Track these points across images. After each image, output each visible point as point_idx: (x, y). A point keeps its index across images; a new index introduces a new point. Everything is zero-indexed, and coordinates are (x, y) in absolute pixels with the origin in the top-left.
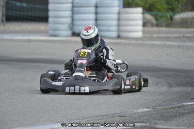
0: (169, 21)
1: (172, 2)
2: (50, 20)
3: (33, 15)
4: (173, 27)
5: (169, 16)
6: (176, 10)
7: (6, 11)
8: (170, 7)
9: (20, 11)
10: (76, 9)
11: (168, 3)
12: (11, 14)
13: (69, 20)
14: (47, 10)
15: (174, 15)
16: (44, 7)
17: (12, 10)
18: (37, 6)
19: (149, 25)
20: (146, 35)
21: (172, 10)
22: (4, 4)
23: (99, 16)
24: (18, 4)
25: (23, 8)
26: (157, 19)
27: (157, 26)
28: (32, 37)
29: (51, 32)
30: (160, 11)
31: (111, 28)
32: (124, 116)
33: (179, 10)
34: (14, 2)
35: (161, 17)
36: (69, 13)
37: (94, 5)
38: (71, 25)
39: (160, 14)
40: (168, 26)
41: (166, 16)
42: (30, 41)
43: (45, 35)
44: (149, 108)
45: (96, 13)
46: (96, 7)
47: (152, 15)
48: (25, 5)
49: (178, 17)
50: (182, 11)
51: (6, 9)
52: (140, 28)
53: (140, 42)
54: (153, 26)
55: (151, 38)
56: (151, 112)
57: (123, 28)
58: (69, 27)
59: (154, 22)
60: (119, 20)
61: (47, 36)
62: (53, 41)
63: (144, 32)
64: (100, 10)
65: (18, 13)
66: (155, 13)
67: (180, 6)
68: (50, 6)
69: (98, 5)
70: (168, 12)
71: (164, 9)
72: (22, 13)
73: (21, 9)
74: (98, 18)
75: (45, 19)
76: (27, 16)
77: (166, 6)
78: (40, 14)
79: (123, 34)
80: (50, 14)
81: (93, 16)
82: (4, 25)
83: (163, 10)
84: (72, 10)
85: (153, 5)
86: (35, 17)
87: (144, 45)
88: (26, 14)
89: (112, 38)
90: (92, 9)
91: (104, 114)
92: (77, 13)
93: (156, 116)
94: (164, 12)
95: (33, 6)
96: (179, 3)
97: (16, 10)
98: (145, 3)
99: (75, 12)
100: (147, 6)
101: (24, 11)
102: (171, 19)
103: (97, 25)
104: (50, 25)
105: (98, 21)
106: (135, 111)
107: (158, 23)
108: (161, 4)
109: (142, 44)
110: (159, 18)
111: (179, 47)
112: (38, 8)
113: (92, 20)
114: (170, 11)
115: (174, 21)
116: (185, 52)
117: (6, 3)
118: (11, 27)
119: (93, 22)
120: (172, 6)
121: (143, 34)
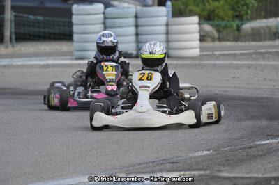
0: (236, 33)
1: (238, 7)
2: (75, 37)
3: (52, 31)
4: (241, 41)
5: (234, 24)
6: (245, 17)
7: (15, 28)
8: (237, 13)
9: (34, 26)
10: (109, 22)
11: (233, 9)
12: (22, 31)
14: (70, 24)
15: (242, 24)
16: (67, 20)
17: (24, 25)
18: (58, 19)
19: (209, 39)
20: (205, 53)
21: (240, 17)
22: (13, 19)
23: (140, 29)
24: (32, 17)
25: (38, 22)
26: (218, 31)
27: (220, 40)
28: (51, 62)
29: (76, 54)
30: (223, 19)
32: (176, 163)
33: (249, 17)
34: (25, 15)
35: (226, 27)
36: (100, 28)
37: (134, 15)
39: (223, 23)
40: (236, 39)
41: (232, 26)
42: (48, 66)
44: (209, 150)
45: (137, 26)
46: (136, 17)
47: (212, 26)
48: (40, 18)
49: (248, 26)
50: (252, 19)
51: (15, 24)
52: (197, 43)
53: (197, 62)
54: (213, 40)
55: (211, 57)
56: (213, 155)
57: (172, 45)
59: (216, 35)
60: (167, 33)
61: (71, 59)
62: (79, 65)
63: (202, 49)
65: (32, 30)
66: (216, 22)
67: (249, 12)
68: (75, 19)
69: (139, 15)
70: (233, 20)
71: (228, 17)
72: (37, 29)
73: (35, 24)
74: (139, 32)
75: (67, 36)
76: (44, 33)
77: (230, 13)
78: (61, 30)
79: (172, 53)
80: (75, 29)
81: (132, 30)
82: (13, 46)
83: (227, 19)
84: (104, 23)
85: (214, 11)
86: (55, 34)
87: (203, 66)
88: (42, 30)
90: (132, 21)
91: (150, 160)
92: (111, 27)
93: (219, 160)
94: (228, 21)
95: (51, 19)
96: (248, 8)
97: (29, 26)
98: (203, 10)
99: (107, 25)
100: (206, 13)
101: (39, 27)
102: (238, 29)
103: (138, 42)
104: (75, 44)
105: (140, 37)
106: (191, 155)
107: (221, 36)
108: (224, 10)
109: (199, 65)
110: (221, 29)
111: (249, 67)
112: (58, 22)
113: (131, 35)
114: (236, 19)
115: (243, 33)
116: (257, 74)
117: (15, 16)
118: (23, 49)
119: (133, 38)
120: (240, 12)
121: (201, 51)
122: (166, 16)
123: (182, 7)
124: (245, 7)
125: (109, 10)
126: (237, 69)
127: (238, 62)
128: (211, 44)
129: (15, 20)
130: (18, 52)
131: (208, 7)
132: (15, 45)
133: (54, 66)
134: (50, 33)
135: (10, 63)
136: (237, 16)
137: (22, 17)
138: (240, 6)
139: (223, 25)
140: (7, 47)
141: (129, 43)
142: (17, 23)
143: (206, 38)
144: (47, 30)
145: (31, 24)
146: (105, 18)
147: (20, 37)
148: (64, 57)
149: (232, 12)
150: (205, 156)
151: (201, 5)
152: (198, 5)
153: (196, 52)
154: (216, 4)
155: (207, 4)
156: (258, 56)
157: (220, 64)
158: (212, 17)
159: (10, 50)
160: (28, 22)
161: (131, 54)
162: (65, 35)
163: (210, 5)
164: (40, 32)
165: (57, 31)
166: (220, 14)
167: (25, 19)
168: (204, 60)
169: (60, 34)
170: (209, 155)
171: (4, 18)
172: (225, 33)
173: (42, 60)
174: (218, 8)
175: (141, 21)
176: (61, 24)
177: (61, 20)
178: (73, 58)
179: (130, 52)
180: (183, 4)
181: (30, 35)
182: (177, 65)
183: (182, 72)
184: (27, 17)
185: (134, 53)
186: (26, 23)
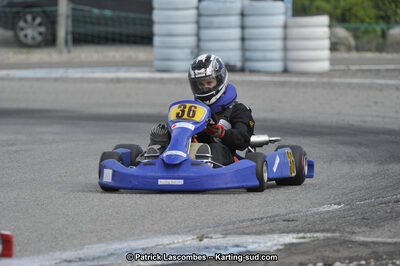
0: (381, 40)
1: (384, 4)
2: (157, 40)
3: (124, 31)
4: (391, 52)
5: (378, 29)
6: (393, 19)
7: (73, 26)
8: (382, 13)
9: (99, 24)
10: (205, 20)
11: (377, 7)
12: (82, 30)
13: (192, 40)
14: (150, 23)
15: (388, 29)
16: (144, 16)
17: (85, 22)
18: (132, 15)
19: (342, 48)
20: (337, 67)
21: (386, 19)
22: (70, 12)
23: (248, 32)
24: (96, 11)
25: (105, 18)
26: (356, 37)
27: (358, 49)
28: (122, 74)
29: (158, 64)
30: (362, 21)
31: (269, 55)
32: (293, 220)
33: (398, 19)
34: (87, 8)
35: (366, 32)
36: (191, 28)
37: (238, 11)
38: (195, 51)
39: (363, 27)
40: (380, 49)
41: (374, 31)
42: (118, 80)
43: (145, 69)
44: (339, 204)
45: (243, 27)
46: (243, 15)
47: (348, 29)
48: (108, 13)
49: (396, 32)
51: (73, 21)
52: (326, 53)
53: (325, 80)
54: (349, 49)
55: (346, 73)
56: (344, 211)
57: (292, 55)
58: (192, 53)
59: (352, 42)
60: (285, 38)
61: (150, 71)
62: (161, 80)
63: (332, 61)
64: (249, 21)
65: (96, 29)
66: (352, 25)
68: (157, 15)
69: (245, 12)
70: (377, 23)
71: (371, 19)
72: (103, 29)
73: (101, 21)
74: (246, 36)
75: (146, 39)
76: (114, 34)
77: (373, 12)
78: (138, 30)
79: (293, 66)
80: (157, 29)
81: (236, 33)
82: (69, 52)
83: (367, 20)
84: (198, 22)
85: (350, 10)
86: (128, 36)
87: (333, 86)
88: (110, 29)
89: (274, 73)
90: (236, 20)
91: (256, 216)
92: (207, 28)
93: (353, 218)
94: (369, 23)
95: (124, 14)
96: (397, 6)
97: (92, 23)
98: (336, 8)
99: (202, 25)
100: (339, 12)
101: (106, 25)
102: (384, 35)
103: (244, 49)
104: (156, 50)
105: (247, 43)
106: (314, 210)
107: (360, 45)
108: (364, 9)
109: (329, 84)
110: (360, 34)
112: (133, 19)
113: (234, 40)
114: (381, 21)
115: (389, 40)
117: (73, 9)
118: (83, 55)
119: (237, 44)
120: (386, 11)
121: (331, 65)
122: (284, 14)
123: (307, 2)
124: (393, 5)
125: (205, 4)
126: (381, 90)
127: (383, 81)
128: (346, 55)
129: (73, 15)
130: (76, 60)
131: (343, 3)
132: (72, 49)
133: (126, 80)
134: (121, 35)
135: (64, 75)
136: (382, 18)
137: (81, 10)
138: (387, 3)
139: (362, 29)
140: (60, 52)
141: (232, 50)
142: (76, 19)
143: (338, 47)
144: (117, 30)
145: (95, 21)
146: (199, 15)
147: (79, 39)
149: (375, 11)
150: (334, 212)
153: (325, 66)
157: (357, 84)
158: (347, 18)
159: (65, 56)
160: (91, 17)
161: (234, 66)
162: (142, 37)
164: (107, 33)
165: (131, 32)
166: (358, 14)
167: (86, 14)
168: (334, 77)
169: (135, 36)
170: (339, 210)
171: (56, 11)
172: (365, 39)
173: (109, 72)
174: (356, 4)
176: (138, 22)
177: (138, 16)
178: (153, 69)
179: (232, 63)
181: (93, 36)
182: (297, 83)
184: (89, 11)
185: (239, 64)
186: (88, 20)
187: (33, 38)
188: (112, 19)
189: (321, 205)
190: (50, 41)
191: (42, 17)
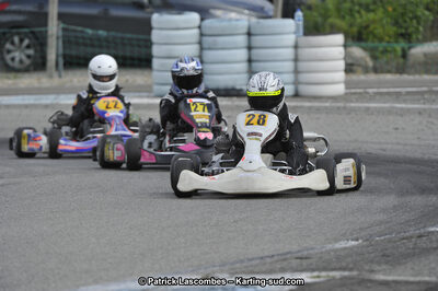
0: (401, 60)
1: (405, 22)
2: (156, 63)
3: (120, 53)
4: (409, 74)
5: (398, 48)
6: (414, 36)
7: (64, 48)
8: (403, 31)
9: (93, 46)
10: (208, 40)
11: (396, 23)
12: (74, 53)
14: (149, 44)
15: (410, 48)
16: (141, 37)
17: (77, 44)
18: (129, 36)
19: (360, 69)
20: (353, 91)
21: (406, 36)
22: (61, 33)
23: (254, 52)
24: (90, 31)
25: (99, 39)
26: (374, 58)
27: (376, 70)
30: (381, 40)
32: (306, 258)
33: (420, 37)
34: (80, 28)
35: (385, 51)
36: (194, 49)
37: (245, 30)
39: (381, 46)
40: (401, 70)
41: (395, 50)
43: (143, 94)
44: (357, 240)
45: (250, 48)
46: (249, 34)
47: (365, 49)
48: (101, 32)
49: (419, 51)
50: (425, 40)
51: (64, 42)
52: (341, 75)
53: (341, 104)
54: (366, 70)
55: (362, 97)
56: (363, 246)
57: (303, 77)
59: (370, 63)
60: (296, 60)
61: (148, 97)
63: (348, 84)
66: (370, 44)
67: (421, 29)
68: (155, 35)
69: (253, 31)
70: (397, 42)
71: (390, 37)
72: (97, 50)
73: (95, 42)
74: (253, 58)
75: (144, 62)
77: (392, 30)
78: (137, 52)
79: (304, 89)
80: (155, 50)
81: (242, 54)
82: (60, 76)
83: (387, 38)
84: (200, 43)
85: (367, 27)
86: (124, 58)
87: (349, 111)
90: (242, 40)
91: (266, 254)
92: (210, 49)
93: (373, 255)
94: (388, 42)
95: (119, 35)
96: (418, 23)
98: (351, 26)
99: (205, 46)
100: (355, 29)
101: (100, 47)
102: (404, 55)
103: (250, 71)
104: (155, 73)
105: (254, 64)
106: (329, 247)
107: (378, 65)
108: (383, 27)
109: (345, 108)
110: (378, 54)
111: (420, 113)
112: (130, 39)
113: (241, 62)
114: (401, 40)
115: (411, 60)
116: (432, 123)
117: (64, 30)
118: (75, 80)
119: (243, 66)
120: (406, 29)
121: (347, 88)
122: (295, 33)
123: (320, 20)
124: (415, 21)
125: (207, 22)
126: (402, 115)
127: (403, 106)
128: (362, 77)
129: (64, 36)
130: (68, 85)
131: (359, 20)
132: (63, 73)
135: (55, 102)
136: (402, 35)
137: (75, 31)
138: (408, 20)
139: (381, 49)
140: (51, 77)
141: (238, 73)
142: (67, 41)
143: (355, 68)
144: (112, 52)
145: (88, 42)
146: (202, 35)
148: (137, 94)
149: (395, 29)
150: (351, 248)
151: (348, 17)
152: (343, 18)
153: (340, 89)
154: (371, 16)
155: (357, 15)
156: (434, 97)
157: (375, 108)
158: (364, 37)
159: (56, 81)
160: (84, 38)
161: (241, 90)
162: (140, 60)
163: (361, 17)
165: (128, 54)
166: (376, 32)
167: (79, 35)
168: (352, 102)
169: (132, 59)
170: (357, 247)
171: (46, 32)
172: (383, 60)
174: (374, 21)
175: (256, 40)
176: (135, 42)
177: (134, 36)
178: (152, 94)
179: (238, 87)
180: (321, 15)
182: (310, 108)
183: (318, 119)
184: (82, 32)
186: (81, 41)
187: (21, 61)
188: (106, 40)
189: (336, 241)
190: (39, 64)
191: (30, 39)
